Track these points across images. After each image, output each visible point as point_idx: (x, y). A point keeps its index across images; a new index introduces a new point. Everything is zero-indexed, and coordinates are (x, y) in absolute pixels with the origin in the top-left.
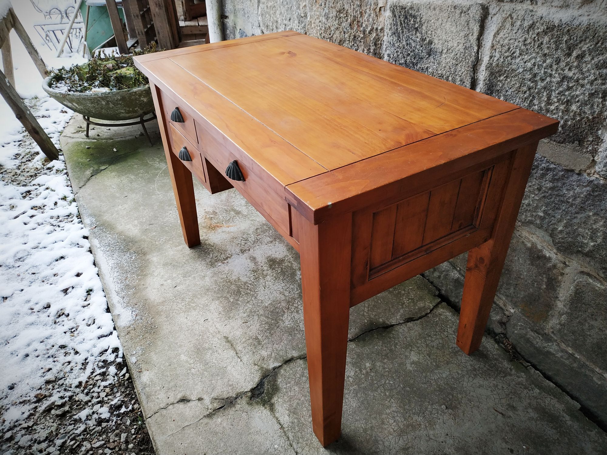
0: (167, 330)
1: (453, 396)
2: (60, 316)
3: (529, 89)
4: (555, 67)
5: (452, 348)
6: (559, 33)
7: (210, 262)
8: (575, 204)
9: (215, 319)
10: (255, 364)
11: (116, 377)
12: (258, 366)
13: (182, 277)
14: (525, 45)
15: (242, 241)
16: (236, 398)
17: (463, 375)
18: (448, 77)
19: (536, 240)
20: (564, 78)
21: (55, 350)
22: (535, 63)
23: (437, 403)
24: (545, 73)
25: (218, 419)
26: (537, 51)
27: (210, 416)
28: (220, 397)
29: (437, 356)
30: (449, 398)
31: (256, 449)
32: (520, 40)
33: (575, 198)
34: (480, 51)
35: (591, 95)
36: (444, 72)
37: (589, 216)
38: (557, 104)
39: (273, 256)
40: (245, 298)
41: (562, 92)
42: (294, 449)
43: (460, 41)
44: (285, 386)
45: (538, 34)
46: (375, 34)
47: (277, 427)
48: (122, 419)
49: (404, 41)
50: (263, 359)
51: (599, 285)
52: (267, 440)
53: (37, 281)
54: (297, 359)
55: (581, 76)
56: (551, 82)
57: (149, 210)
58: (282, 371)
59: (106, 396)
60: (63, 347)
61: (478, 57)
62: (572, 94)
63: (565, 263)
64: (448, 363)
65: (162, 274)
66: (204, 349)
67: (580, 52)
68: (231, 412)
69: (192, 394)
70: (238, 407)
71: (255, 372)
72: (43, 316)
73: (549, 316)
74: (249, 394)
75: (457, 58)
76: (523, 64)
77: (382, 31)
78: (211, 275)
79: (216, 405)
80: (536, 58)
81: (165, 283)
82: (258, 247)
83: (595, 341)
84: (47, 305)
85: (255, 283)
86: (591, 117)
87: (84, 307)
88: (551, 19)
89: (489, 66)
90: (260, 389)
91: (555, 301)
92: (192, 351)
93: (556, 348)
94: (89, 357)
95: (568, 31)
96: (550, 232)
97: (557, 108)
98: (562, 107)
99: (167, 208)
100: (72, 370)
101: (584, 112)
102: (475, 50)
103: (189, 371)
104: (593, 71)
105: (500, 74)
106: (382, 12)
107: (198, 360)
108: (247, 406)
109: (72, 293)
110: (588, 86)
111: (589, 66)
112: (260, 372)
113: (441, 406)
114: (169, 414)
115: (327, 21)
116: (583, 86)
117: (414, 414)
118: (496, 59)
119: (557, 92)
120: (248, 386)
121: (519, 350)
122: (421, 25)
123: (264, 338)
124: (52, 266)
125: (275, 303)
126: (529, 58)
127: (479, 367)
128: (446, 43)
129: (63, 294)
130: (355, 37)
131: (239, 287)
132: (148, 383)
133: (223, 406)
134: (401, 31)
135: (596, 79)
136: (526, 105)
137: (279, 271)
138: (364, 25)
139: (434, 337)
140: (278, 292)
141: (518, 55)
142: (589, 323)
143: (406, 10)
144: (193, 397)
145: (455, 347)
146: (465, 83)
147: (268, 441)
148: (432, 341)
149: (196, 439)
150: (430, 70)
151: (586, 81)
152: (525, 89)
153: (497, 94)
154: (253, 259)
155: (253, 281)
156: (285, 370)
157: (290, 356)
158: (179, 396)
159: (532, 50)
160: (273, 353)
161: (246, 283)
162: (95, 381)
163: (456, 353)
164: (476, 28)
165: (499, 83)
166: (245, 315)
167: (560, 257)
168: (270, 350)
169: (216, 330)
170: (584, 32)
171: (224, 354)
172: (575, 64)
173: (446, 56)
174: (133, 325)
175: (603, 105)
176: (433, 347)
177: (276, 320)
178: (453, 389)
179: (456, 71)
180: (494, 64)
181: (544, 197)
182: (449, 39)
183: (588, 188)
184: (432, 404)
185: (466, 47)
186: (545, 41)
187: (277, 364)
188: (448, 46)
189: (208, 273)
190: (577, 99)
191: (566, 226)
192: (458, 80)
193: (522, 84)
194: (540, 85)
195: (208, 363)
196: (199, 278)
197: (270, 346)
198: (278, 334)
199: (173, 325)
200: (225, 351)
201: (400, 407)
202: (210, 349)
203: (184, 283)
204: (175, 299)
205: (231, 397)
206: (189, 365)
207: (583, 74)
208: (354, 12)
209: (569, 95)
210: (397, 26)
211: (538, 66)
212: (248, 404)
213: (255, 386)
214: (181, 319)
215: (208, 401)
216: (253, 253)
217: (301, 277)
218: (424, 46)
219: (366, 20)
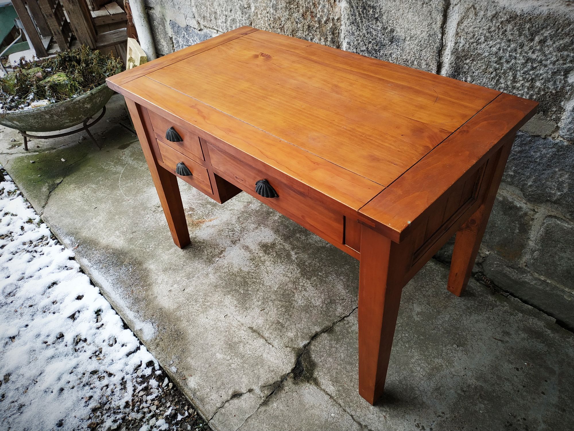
0: (194, 334)
1: (459, 335)
2: (77, 343)
3: (496, 70)
4: (519, 51)
5: (444, 293)
6: (521, 21)
7: (207, 258)
8: (542, 163)
9: (234, 313)
10: (287, 347)
11: (159, 389)
12: (290, 347)
13: (186, 280)
14: (490, 32)
15: (230, 233)
16: (282, 381)
17: (461, 315)
18: (413, 62)
19: (506, 194)
20: (528, 60)
21: (87, 378)
22: (499, 47)
23: (449, 344)
24: (510, 56)
25: (275, 405)
26: (501, 37)
27: (265, 403)
28: (267, 384)
29: (435, 303)
30: (457, 338)
31: (317, 422)
32: (484, 27)
33: (542, 157)
34: (444, 37)
35: (554, 73)
36: (409, 57)
37: (555, 172)
38: (523, 82)
39: (263, 241)
40: (254, 287)
41: (527, 71)
42: (348, 413)
43: (424, 29)
44: (320, 360)
45: (502, 23)
46: (332, 24)
47: (327, 397)
48: (181, 426)
49: (364, 30)
50: (292, 340)
51: (566, 225)
52: (322, 411)
53: (38, 313)
54: (321, 333)
55: (544, 58)
56: (516, 63)
57: (125, 218)
58: (312, 347)
59: (157, 409)
60: (94, 372)
61: (443, 43)
62: (536, 73)
63: (534, 210)
64: (446, 307)
65: (165, 280)
66: (235, 343)
67: (542, 38)
68: (282, 394)
69: (241, 387)
70: (286, 388)
71: (289, 354)
72: (61, 347)
73: (522, 253)
74: (292, 375)
75: (421, 44)
76: (488, 49)
77: (339, 21)
78: (213, 271)
79: (267, 392)
80: (500, 43)
81: (172, 288)
82: (246, 235)
83: (565, 268)
84: (60, 335)
85: (257, 271)
86: (554, 92)
87: (98, 328)
88: (513, 10)
89: (455, 51)
90: (299, 368)
91: (527, 241)
92: (225, 348)
93: (530, 277)
94: (125, 376)
95: (530, 19)
96: (521, 187)
97: (523, 85)
98: (527, 84)
99: (142, 212)
100: (113, 392)
101: (548, 88)
102: (440, 37)
103: (230, 368)
104: (555, 54)
105: (466, 57)
106: (337, 3)
107: (234, 354)
108: (294, 386)
109: (80, 317)
110: (551, 66)
111: (551, 49)
112: (293, 353)
113: (452, 345)
114: (228, 411)
115: (276, 12)
116: (546, 66)
117: (434, 357)
118: (461, 45)
119: (522, 72)
120: (288, 368)
121: (496, 283)
122: (381, 15)
123: (285, 320)
124: (47, 295)
125: (282, 286)
126: (494, 43)
127: (471, 305)
128: (409, 31)
129: (71, 321)
130: (309, 26)
131: (244, 278)
132: (196, 388)
133: (273, 392)
134: (360, 21)
135: (558, 60)
136: (493, 84)
137: (275, 255)
138: (318, 16)
139: (427, 287)
140: (281, 275)
141: (483, 41)
142: (559, 255)
143: (364, 1)
144: (244, 390)
145: (447, 293)
146: (431, 67)
147: (324, 412)
148: (427, 291)
149: (261, 427)
150: (394, 56)
151: (549, 62)
152: (491, 70)
153: (464, 75)
154: (246, 248)
155: (254, 269)
157: (314, 332)
158: (230, 392)
159: (497, 36)
160: (298, 333)
161: (248, 273)
162: (140, 398)
163: (448, 297)
164: (439, 18)
165: (465, 66)
166: (260, 303)
167: (530, 206)
168: (294, 330)
169: (239, 323)
170: (545, 20)
171: (255, 344)
172: (538, 48)
173: (409, 42)
174: (158, 336)
175: (565, 81)
176: (429, 296)
177: (289, 302)
178: (457, 329)
179: (421, 56)
180: (460, 50)
181: (513, 159)
182: (412, 27)
183: (554, 149)
184: (445, 346)
185: (430, 35)
186: (508, 29)
187: (306, 342)
188: (411, 34)
189: (209, 270)
190: (541, 77)
191: (535, 182)
192: (424, 64)
193: (488, 65)
194: (506, 66)
195: (244, 356)
196: (203, 277)
197: (293, 326)
198: (296, 314)
199: (197, 328)
200: (255, 341)
201: (421, 354)
202: (240, 342)
203: (191, 284)
204: (188, 302)
205: (277, 381)
206: (227, 362)
207: (545, 56)
208: (306, 3)
209: (534, 74)
210: (355, 16)
211: (503, 50)
212: (294, 384)
213: (294, 366)
214: (202, 320)
215: (258, 390)
216: (245, 242)
217: (296, 256)
218: (385, 34)
219: (321, 11)
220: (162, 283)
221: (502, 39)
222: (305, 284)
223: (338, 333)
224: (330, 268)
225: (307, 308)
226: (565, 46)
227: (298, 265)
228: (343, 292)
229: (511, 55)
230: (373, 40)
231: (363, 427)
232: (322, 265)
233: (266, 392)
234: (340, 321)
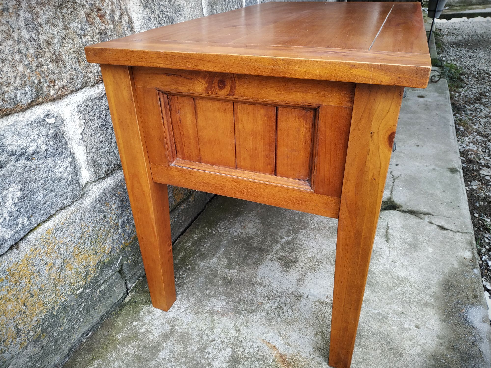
0: (434, 276)
9: (385, 257)
10: (381, 218)
13: (389, 319)
16: (407, 212)
25: (424, 210)
27: (430, 214)
31: (412, 192)
39: (280, 269)
42: (393, 184)
46: (126, 17)
47: (393, 193)
49: (157, 11)
52: (404, 192)
65: (410, 343)
66: (410, 245)
68: (414, 209)
69: (435, 228)
70: (409, 209)
74: (397, 209)
79: (422, 215)
81: (413, 327)
82: (280, 290)
89: (209, 2)
90: (389, 208)
103: (430, 240)
107: (419, 242)
108: (403, 206)
114: (457, 227)
120: (395, 213)
133: (419, 213)
137: (295, 253)
138: (108, 12)
140: (317, 241)
158: (445, 232)
169: (391, 250)
171: (397, 234)
195: (413, 236)
196: (371, 304)
205: (410, 214)
213: (391, 210)
215: (426, 220)
217: (287, 237)
222: (315, 223)
224: (285, 214)
227: (296, 233)
232: (286, 219)
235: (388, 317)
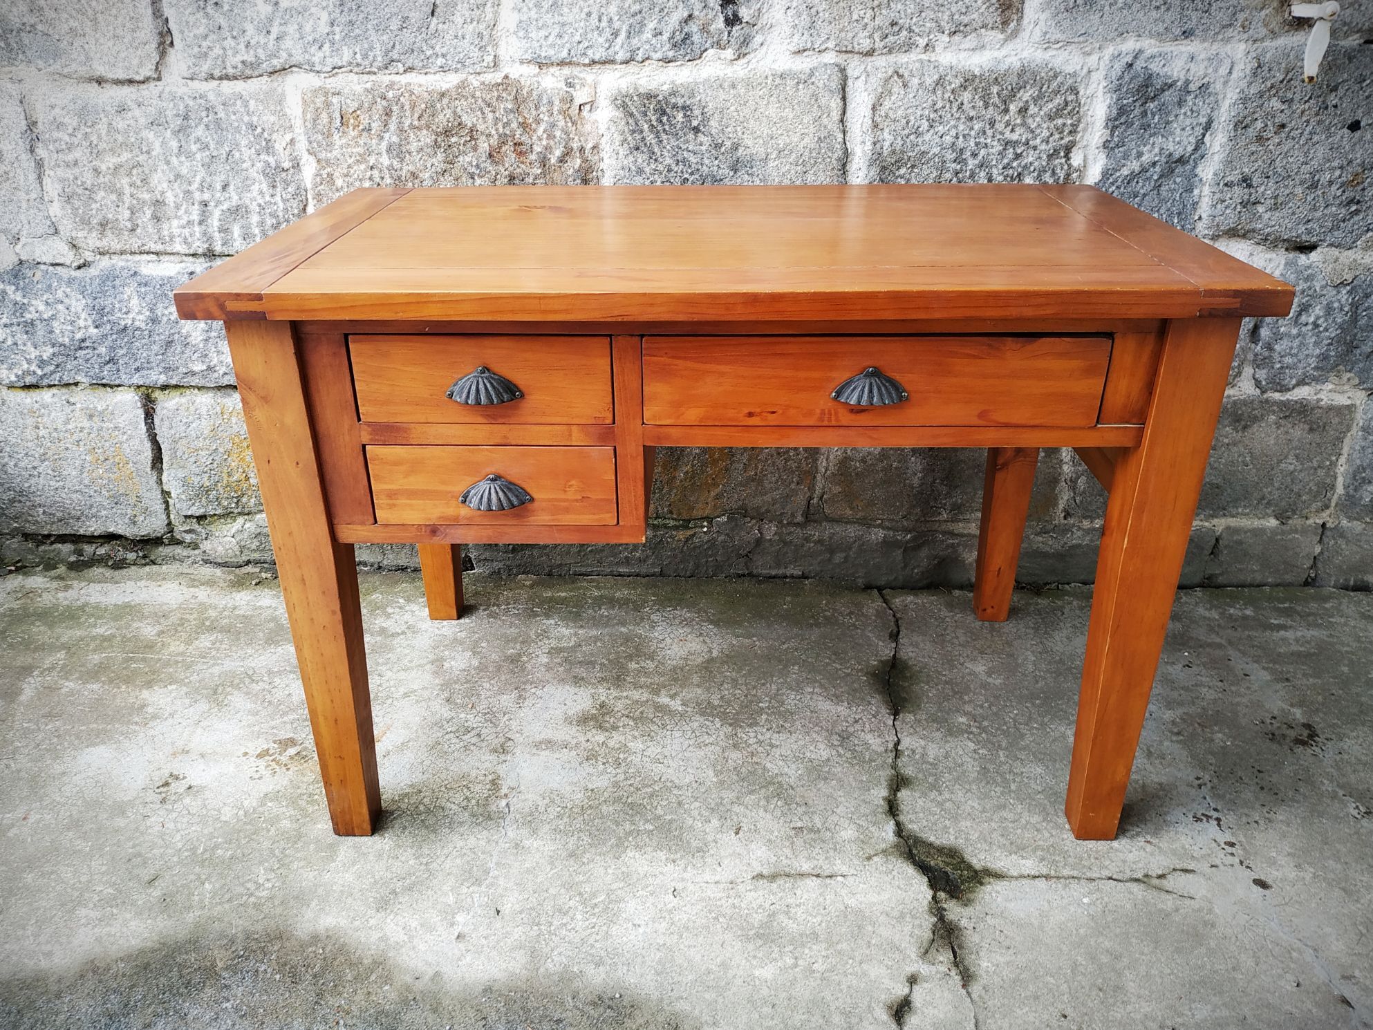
0: (648, 977)
3: (956, 173)
4: (989, 133)
5: (981, 627)
6: (983, 84)
7: (474, 816)
9: (687, 875)
10: (869, 858)
12: (876, 855)
13: (475, 888)
14: (936, 111)
15: (465, 737)
16: (941, 918)
17: (1040, 642)
20: (1008, 143)
22: (957, 134)
24: (977, 144)
25: (985, 963)
26: (957, 116)
27: (967, 978)
28: (925, 944)
29: (990, 647)
31: (1082, 930)
32: (925, 105)
34: (847, 139)
35: (1050, 157)
39: (571, 712)
40: (664, 803)
41: (1008, 164)
42: (1101, 879)
43: (806, 131)
44: (952, 838)
45: (953, 91)
46: (579, 161)
47: (1040, 883)
49: (667, 159)
50: (863, 842)
52: (1066, 908)
54: (895, 795)
55: (1030, 136)
56: (988, 154)
58: (912, 827)
61: (847, 149)
62: (1023, 163)
64: (1010, 644)
65: (414, 924)
66: (766, 925)
67: (1021, 104)
68: (973, 937)
69: (888, 989)
70: (964, 923)
71: (891, 867)
73: (1055, 496)
74: (942, 895)
75: (804, 160)
76: (938, 140)
77: (595, 151)
78: (524, 832)
79: (945, 957)
80: (956, 127)
81: (458, 929)
82: (514, 723)
85: (632, 771)
88: (967, 68)
89: (877, 159)
95: (996, 79)
102: (840, 140)
103: (817, 975)
104: (1045, 126)
105: (899, 163)
106: (585, 113)
107: (791, 947)
108: (971, 909)
110: (1043, 147)
111: (1038, 119)
112: (894, 860)
116: (1035, 148)
118: (887, 144)
119: (1000, 167)
120: (918, 889)
122: (705, 119)
123: (805, 818)
125: (721, 766)
126: (946, 129)
127: (1033, 623)
128: (773, 141)
130: (512, 177)
131: (618, 800)
133: (953, 948)
134: (653, 141)
135: (1052, 135)
137: (631, 723)
138: (537, 149)
139: (948, 632)
140: (692, 749)
141: (926, 128)
143: (660, 98)
144: (901, 990)
145: (983, 625)
147: (1070, 907)
148: (956, 638)
151: (1038, 140)
152: (948, 176)
154: (548, 744)
155: (619, 771)
156: (911, 821)
157: (881, 802)
158: (882, 1015)
159: (949, 116)
160: (858, 822)
161: (616, 785)
163: (994, 629)
164: (835, 103)
165: (899, 180)
166: (715, 822)
168: (845, 822)
169: (721, 886)
170: (1019, 76)
171: (805, 896)
172: (1018, 121)
173: (777, 162)
176: (968, 642)
177: (771, 783)
178: (1061, 662)
180: (885, 153)
182: (779, 132)
185: (820, 138)
186: (966, 100)
187: (891, 826)
188: (779, 145)
189: (511, 834)
190: (1032, 169)
193: (942, 169)
194: (972, 163)
195: (814, 933)
196: (512, 857)
197: (835, 818)
198: (812, 795)
199: (639, 960)
200: (798, 892)
201: (1069, 724)
202: (772, 915)
203: (500, 890)
204: (543, 927)
205: (934, 925)
206: (797, 970)
207: (1032, 132)
208: (500, 125)
209: (1019, 165)
210: (642, 132)
211: (964, 136)
212: (966, 905)
213: (926, 879)
214: (632, 937)
215: (925, 966)
216: (528, 737)
217: (679, 702)
218: (721, 157)
219: (545, 136)
220: (411, 938)
221: (959, 118)
222: (759, 737)
223: (920, 776)
224: (768, 685)
225: (817, 772)
226: (1058, 110)
227: (703, 714)
228: (842, 709)
229: (979, 143)
230: (692, 174)
231: (1145, 880)
232: (748, 690)
233: (941, 959)
234: (896, 757)
235: (480, 886)
